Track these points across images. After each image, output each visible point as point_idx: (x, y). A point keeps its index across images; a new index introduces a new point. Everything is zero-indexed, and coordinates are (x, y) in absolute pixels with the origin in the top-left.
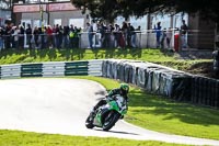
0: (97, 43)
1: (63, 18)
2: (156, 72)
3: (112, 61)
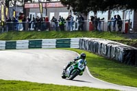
0: (76, 28)
2: (113, 46)
3: (86, 39)
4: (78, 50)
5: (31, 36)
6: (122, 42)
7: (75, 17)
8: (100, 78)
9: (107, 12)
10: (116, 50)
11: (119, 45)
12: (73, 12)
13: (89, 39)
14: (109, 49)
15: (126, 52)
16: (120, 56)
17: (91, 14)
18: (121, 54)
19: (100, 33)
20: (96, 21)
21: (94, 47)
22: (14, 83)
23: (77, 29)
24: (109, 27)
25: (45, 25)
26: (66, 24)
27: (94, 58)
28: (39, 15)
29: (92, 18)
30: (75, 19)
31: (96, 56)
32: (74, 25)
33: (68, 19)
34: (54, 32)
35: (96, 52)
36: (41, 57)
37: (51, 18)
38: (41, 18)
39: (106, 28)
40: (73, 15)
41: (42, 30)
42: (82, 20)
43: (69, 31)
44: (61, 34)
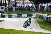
1: (27, 4)
3: (38, 14)
4: (35, 18)
5: (18, 13)
8: (43, 29)
9: (46, 4)
10: (50, 18)
12: (33, 4)
14: (47, 18)
17: (40, 5)
19: (44, 12)
21: (41, 17)
22: (11, 30)
26: (31, 8)
27: (41, 21)
28: (21, 5)
29: (41, 6)
30: (34, 7)
32: (34, 9)
33: (32, 6)
34: (26, 11)
35: (42, 19)
36: (21, 21)
37: (25, 6)
39: (46, 10)
42: (37, 7)
44: (29, 12)
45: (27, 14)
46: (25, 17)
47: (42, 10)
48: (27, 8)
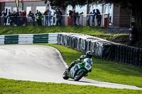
0: (54, 22)
1: (32, 6)
2: (92, 41)
3: (64, 34)
4: (56, 46)
6: (101, 37)
7: (53, 12)
10: (95, 46)
11: (98, 41)
12: (50, 7)
13: (68, 34)
14: (88, 44)
15: (106, 47)
16: (100, 52)
17: (69, 8)
18: (100, 49)
19: (79, 28)
20: (74, 16)
21: (73, 43)
23: (55, 24)
24: (88, 22)
25: (21, 19)
26: (44, 19)
27: (73, 54)
28: (15, 9)
29: (71, 12)
30: (52, 14)
31: (75, 52)
32: (52, 20)
33: (46, 13)
34: (31, 27)
35: (74, 47)
38: (18, 13)
39: (84, 23)
40: (51, 10)
41: (18, 25)
42: (60, 14)
43: (46, 26)
44: (39, 29)
45: (32, 35)
46: (26, 43)
47: (75, 24)
48: (33, 18)
